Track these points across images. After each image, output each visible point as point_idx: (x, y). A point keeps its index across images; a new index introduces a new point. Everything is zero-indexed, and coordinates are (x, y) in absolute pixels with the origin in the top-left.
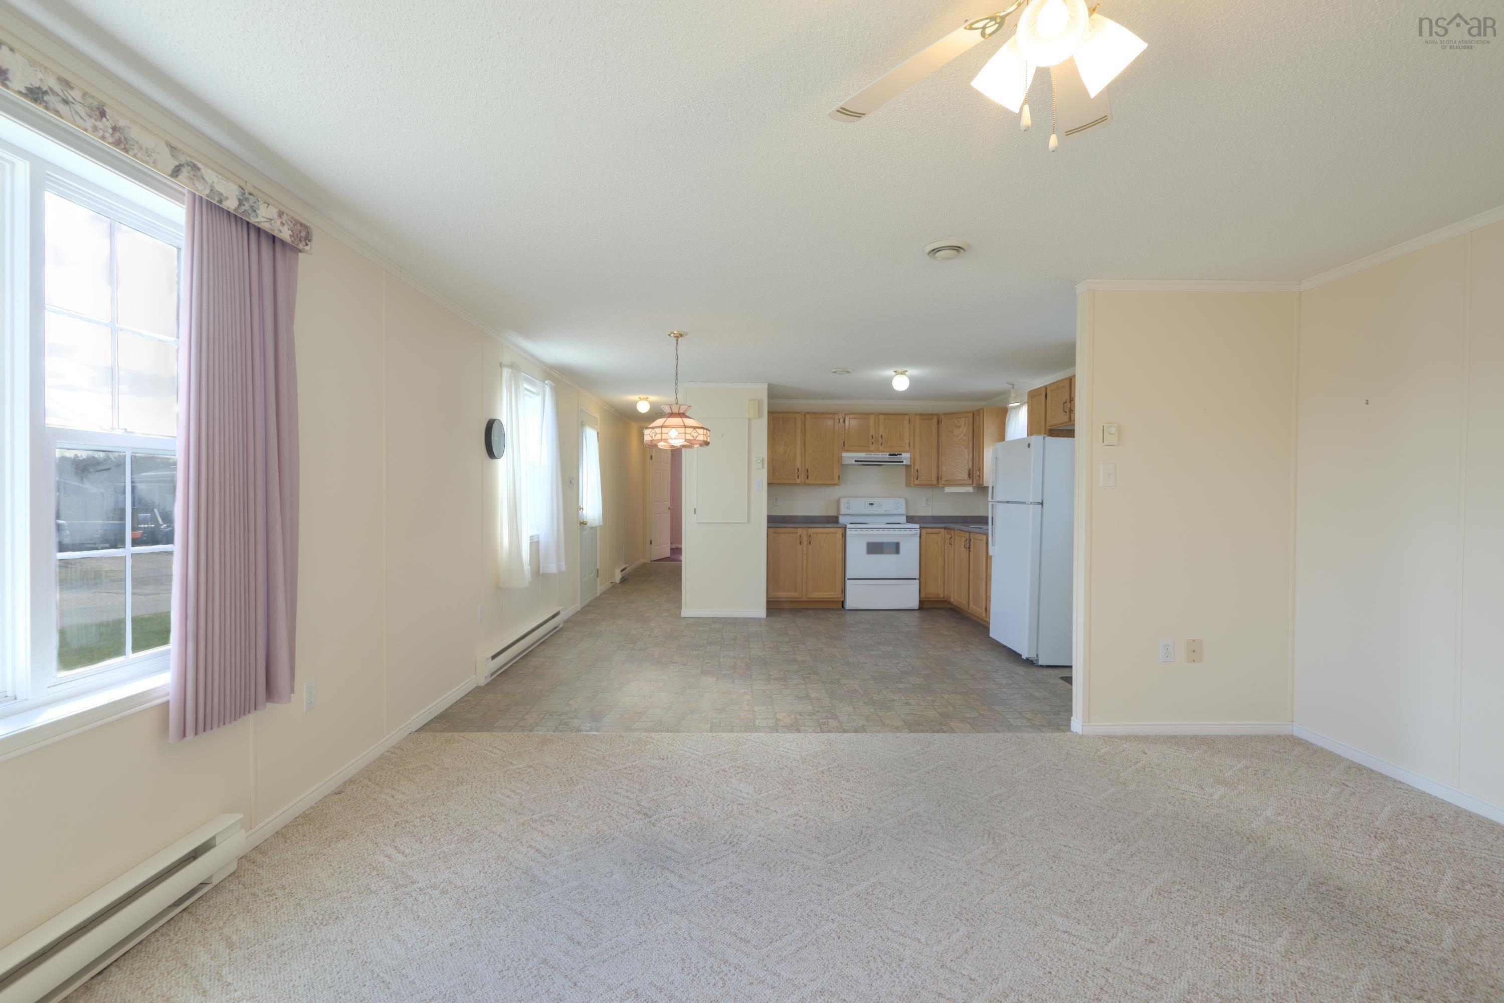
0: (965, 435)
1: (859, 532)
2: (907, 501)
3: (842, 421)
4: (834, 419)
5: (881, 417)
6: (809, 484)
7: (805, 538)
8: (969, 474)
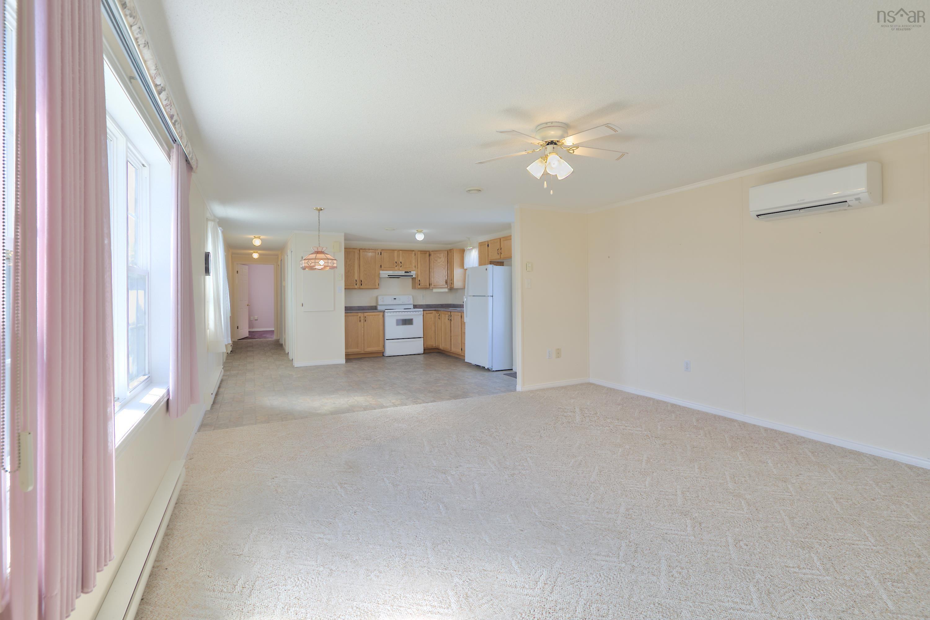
0: (443, 262)
1: (392, 314)
2: (413, 297)
3: (380, 253)
4: (375, 252)
5: (400, 252)
6: (362, 289)
7: (362, 318)
8: (446, 282)
